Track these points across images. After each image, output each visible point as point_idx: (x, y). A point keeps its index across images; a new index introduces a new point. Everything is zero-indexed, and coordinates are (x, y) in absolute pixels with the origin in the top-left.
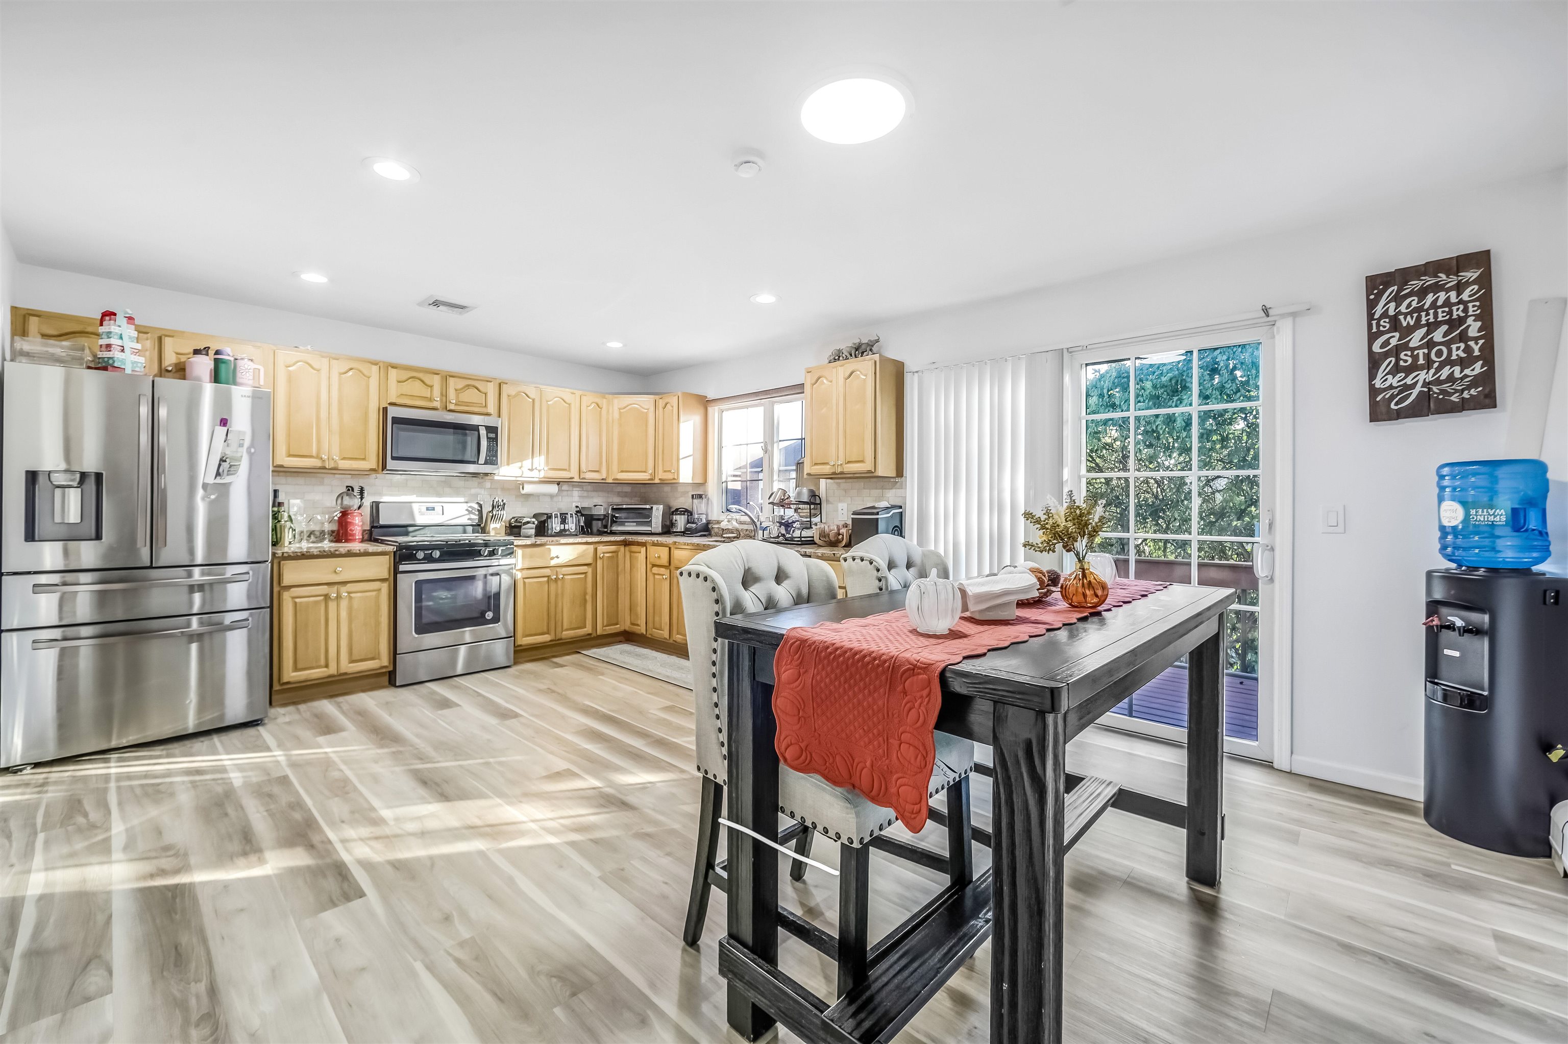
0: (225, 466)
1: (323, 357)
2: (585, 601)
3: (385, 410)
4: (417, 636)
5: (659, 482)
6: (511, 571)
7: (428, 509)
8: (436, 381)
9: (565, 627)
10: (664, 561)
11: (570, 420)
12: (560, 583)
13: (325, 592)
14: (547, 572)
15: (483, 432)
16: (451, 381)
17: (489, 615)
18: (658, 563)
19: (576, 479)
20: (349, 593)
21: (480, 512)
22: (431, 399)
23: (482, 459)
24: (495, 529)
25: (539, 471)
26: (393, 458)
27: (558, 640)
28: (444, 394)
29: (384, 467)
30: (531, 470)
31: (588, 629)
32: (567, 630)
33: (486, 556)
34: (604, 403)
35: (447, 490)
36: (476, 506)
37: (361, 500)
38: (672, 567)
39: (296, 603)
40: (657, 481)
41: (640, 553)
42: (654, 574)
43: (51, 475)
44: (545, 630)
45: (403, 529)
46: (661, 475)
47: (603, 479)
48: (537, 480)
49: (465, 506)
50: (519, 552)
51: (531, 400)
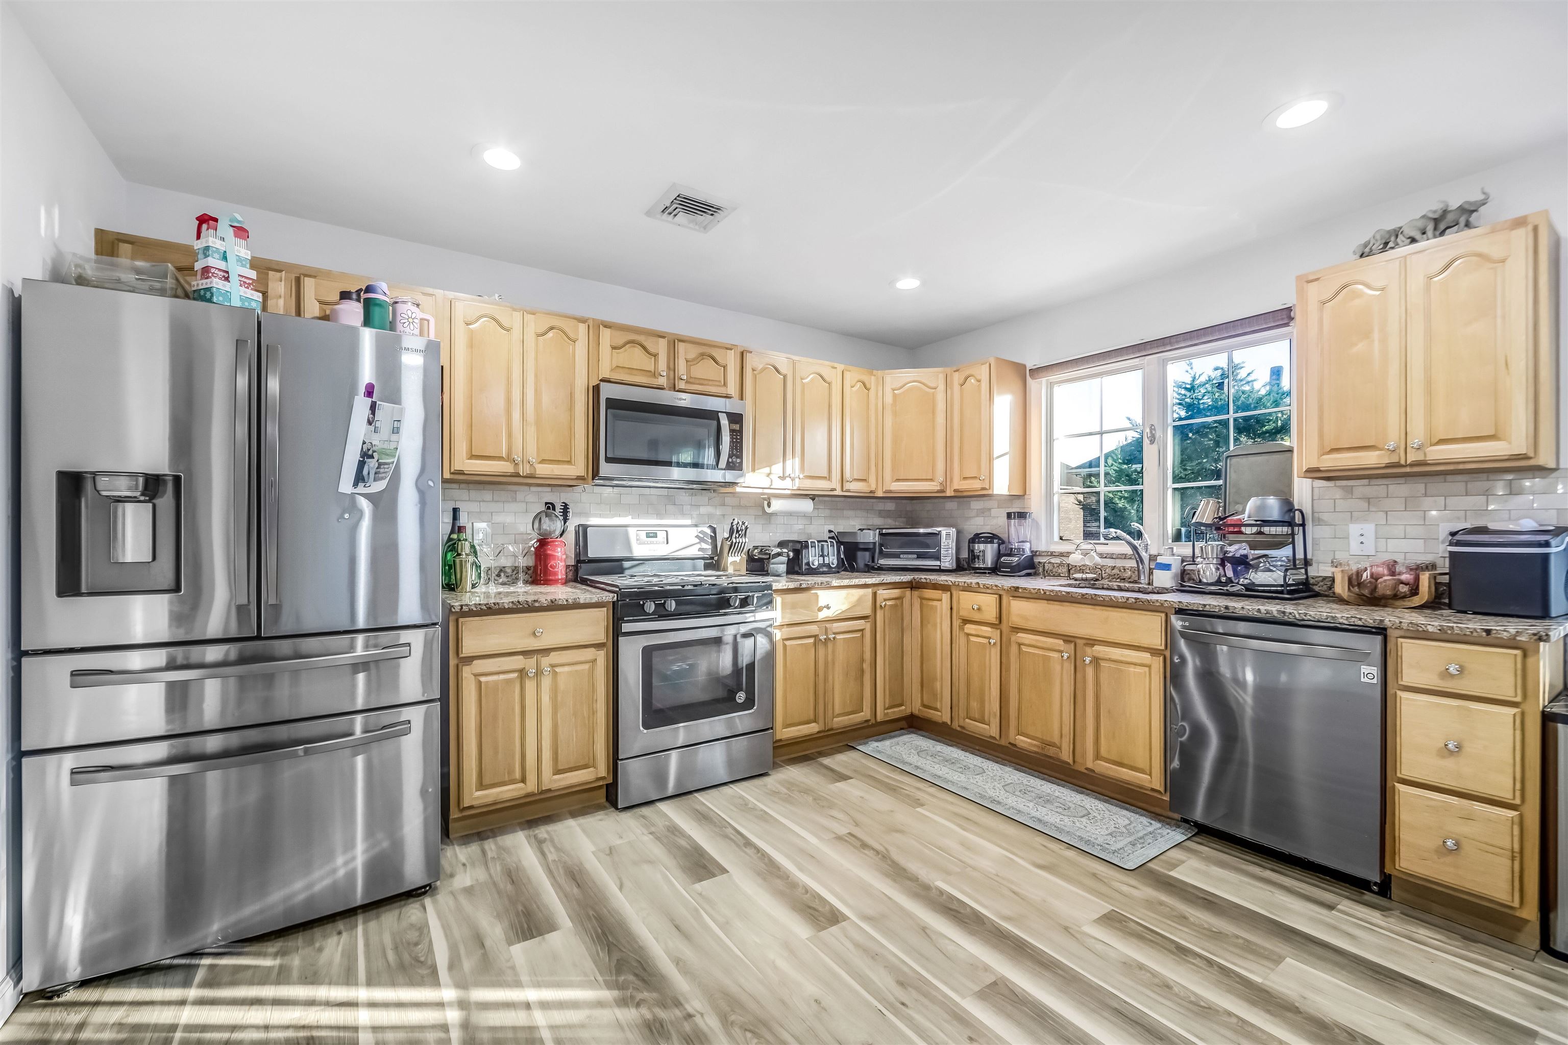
0: (372, 464)
1: (515, 310)
2: (862, 671)
3: (596, 389)
4: (645, 731)
5: (953, 494)
6: (769, 629)
7: (648, 536)
8: (661, 347)
9: (838, 710)
10: (990, 614)
11: (830, 406)
12: (830, 645)
13: (520, 667)
14: (814, 629)
15: (724, 421)
16: (681, 347)
17: (741, 697)
18: (977, 617)
19: (838, 492)
20: (553, 666)
21: (714, 539)
22: (655, 374)
23: (723, 463)
24: (734, 563)
25: (793, 480)
26: (609, 460)
27: (828, 730)
28: (672, 368)
29: (595, 474)
30: (783, 478)
31: (866, 714)
32: (839, 715)
33: (736, 608)
34: (872, 381)
35: (670, 508)
36: (709, 531)
37: (565, 524)
38: (1004, 627)
39: (480, 682)
40: (949, 493)
41: (941, 600)
42: (968, 635)
43: (98, 478)
44: (812, 717)
45: (615, 566)
46: (958, 484)
47: (871, 492)
48: (789, 492)
49: (694, 531)
50: (778, 600)
51: (782, 377)
